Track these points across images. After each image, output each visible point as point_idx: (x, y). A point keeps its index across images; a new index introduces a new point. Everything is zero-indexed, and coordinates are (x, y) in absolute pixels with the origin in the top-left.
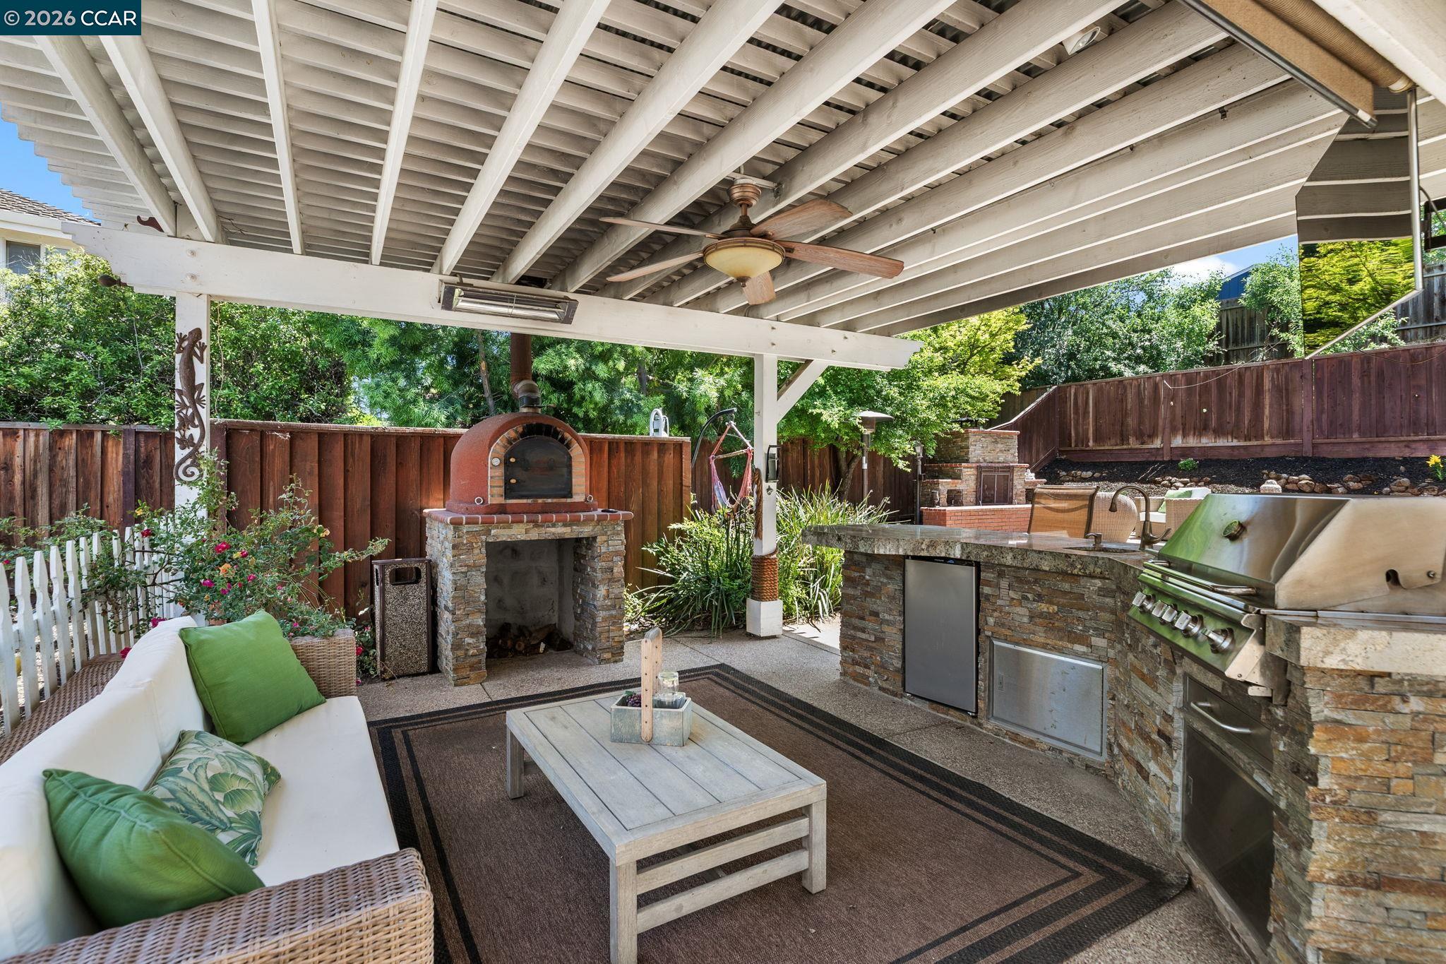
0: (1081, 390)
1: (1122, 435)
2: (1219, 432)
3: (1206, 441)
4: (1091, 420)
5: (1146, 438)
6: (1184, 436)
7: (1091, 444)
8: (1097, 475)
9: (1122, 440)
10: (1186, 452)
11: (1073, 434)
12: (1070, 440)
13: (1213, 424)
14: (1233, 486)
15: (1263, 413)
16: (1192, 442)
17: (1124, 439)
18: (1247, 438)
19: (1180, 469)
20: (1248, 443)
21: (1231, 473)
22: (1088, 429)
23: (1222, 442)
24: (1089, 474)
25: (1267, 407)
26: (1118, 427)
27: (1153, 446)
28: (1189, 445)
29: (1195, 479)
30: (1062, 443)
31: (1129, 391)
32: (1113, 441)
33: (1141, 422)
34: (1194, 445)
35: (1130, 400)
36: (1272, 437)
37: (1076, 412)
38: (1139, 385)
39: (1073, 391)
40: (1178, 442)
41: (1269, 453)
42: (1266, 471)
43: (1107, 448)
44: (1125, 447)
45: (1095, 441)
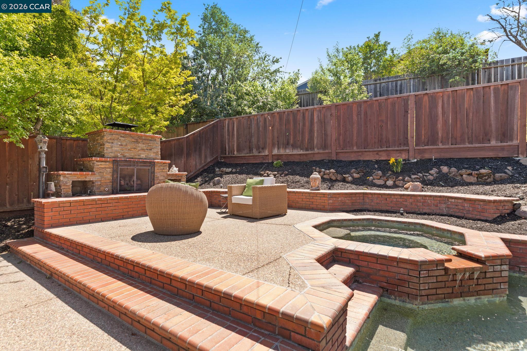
0: (231, 121)
1: (250, 148)
2: (294, 146)
3: (288, 151)
4: (235, 139)
5: (261, 150)
6: (278, 148)
7: (235, 153)
8: (234, 170)
9: (250, 151)
10: (279, 157)
11: (227, 148)
12: (226, 151)
13: (291, 142)
14: (298, 177)
15: (314, 135)
16: (282, 152)
17: (251, 150)
18: (307, 150)
19: (274, 167)
20: (307, 152)
21: (298, 169)
22: (234, 145)
23: (295, 152)
24: (230, 170)
25: (316, 132)
26: (248, 143)
27: (264, 154)
28: (281, 154)
29: (280, 172)
30: (222, 153)
31: (253, 122)
32: (245, 151)
33: (258, 141)
34: (283, 153)
35: (253, 128)
36: (318, 149)
37: (229, 135)
38: (258, 119)
39: (227, 122)
40: (275, 152)
41: (317, 158)
42: (314, 168)
43: (242, 155)
44: (251, 155)
45: (238, 151)
